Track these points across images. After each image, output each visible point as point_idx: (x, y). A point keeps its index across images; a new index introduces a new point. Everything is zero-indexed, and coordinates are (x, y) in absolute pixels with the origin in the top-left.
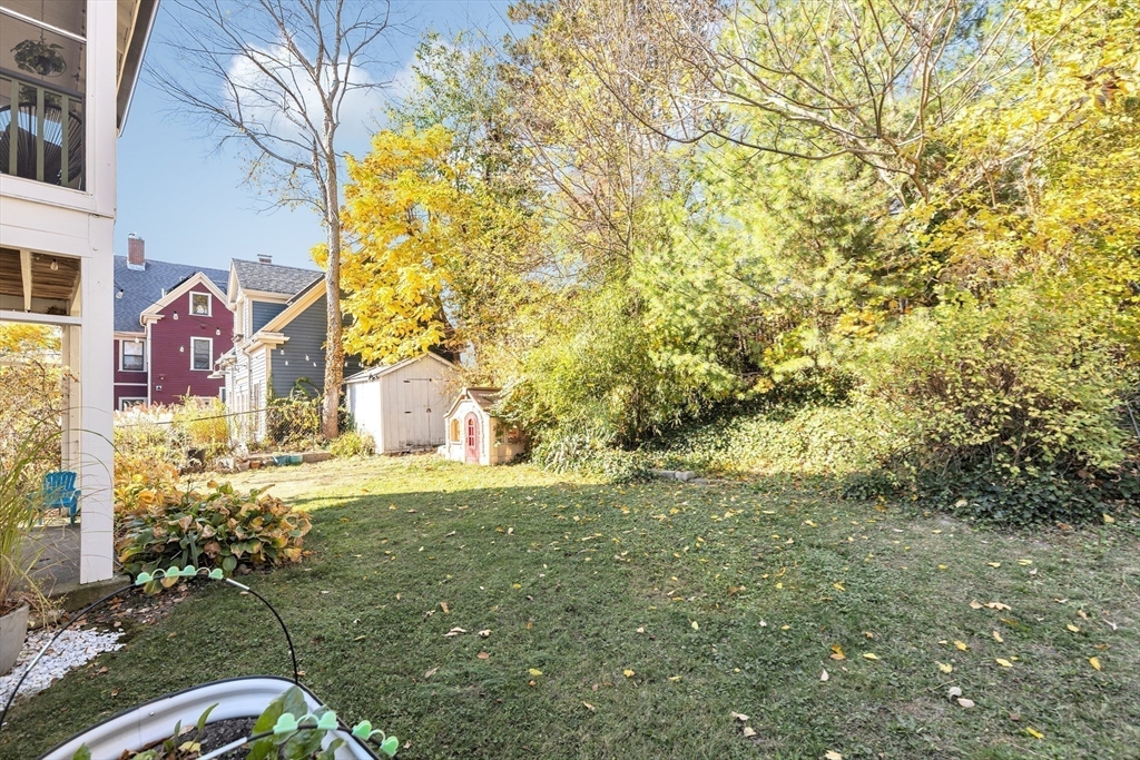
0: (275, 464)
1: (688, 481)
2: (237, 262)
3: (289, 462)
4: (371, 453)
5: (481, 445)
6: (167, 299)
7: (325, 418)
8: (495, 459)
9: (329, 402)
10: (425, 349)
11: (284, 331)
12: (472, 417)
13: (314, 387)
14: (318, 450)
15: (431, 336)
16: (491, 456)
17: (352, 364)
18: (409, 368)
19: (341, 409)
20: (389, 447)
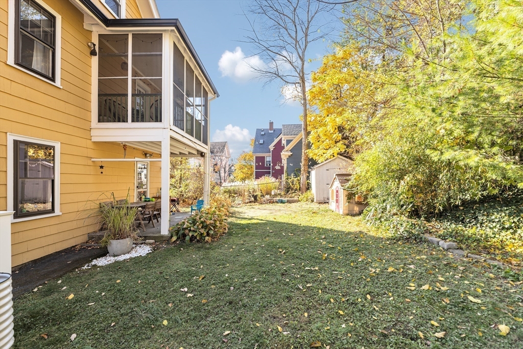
0: (277, 202)
1: (447, 250)
2: (284, 125)
3: (282, 202)
4: (312, 201)
5: (340, 203)
6: (276, 141)
7: (301, 185)
8: (347, 212)
9: (303, 178)
10: (335, 155)
11: (291, 151)
12: (338, 189)
13: (297, 173)
14: (296, 198)
15: (341, 147)
16: (344, 210)
17: (312, 163)
18: (329, 164)
19: (308, 181)
20: (318, 199)
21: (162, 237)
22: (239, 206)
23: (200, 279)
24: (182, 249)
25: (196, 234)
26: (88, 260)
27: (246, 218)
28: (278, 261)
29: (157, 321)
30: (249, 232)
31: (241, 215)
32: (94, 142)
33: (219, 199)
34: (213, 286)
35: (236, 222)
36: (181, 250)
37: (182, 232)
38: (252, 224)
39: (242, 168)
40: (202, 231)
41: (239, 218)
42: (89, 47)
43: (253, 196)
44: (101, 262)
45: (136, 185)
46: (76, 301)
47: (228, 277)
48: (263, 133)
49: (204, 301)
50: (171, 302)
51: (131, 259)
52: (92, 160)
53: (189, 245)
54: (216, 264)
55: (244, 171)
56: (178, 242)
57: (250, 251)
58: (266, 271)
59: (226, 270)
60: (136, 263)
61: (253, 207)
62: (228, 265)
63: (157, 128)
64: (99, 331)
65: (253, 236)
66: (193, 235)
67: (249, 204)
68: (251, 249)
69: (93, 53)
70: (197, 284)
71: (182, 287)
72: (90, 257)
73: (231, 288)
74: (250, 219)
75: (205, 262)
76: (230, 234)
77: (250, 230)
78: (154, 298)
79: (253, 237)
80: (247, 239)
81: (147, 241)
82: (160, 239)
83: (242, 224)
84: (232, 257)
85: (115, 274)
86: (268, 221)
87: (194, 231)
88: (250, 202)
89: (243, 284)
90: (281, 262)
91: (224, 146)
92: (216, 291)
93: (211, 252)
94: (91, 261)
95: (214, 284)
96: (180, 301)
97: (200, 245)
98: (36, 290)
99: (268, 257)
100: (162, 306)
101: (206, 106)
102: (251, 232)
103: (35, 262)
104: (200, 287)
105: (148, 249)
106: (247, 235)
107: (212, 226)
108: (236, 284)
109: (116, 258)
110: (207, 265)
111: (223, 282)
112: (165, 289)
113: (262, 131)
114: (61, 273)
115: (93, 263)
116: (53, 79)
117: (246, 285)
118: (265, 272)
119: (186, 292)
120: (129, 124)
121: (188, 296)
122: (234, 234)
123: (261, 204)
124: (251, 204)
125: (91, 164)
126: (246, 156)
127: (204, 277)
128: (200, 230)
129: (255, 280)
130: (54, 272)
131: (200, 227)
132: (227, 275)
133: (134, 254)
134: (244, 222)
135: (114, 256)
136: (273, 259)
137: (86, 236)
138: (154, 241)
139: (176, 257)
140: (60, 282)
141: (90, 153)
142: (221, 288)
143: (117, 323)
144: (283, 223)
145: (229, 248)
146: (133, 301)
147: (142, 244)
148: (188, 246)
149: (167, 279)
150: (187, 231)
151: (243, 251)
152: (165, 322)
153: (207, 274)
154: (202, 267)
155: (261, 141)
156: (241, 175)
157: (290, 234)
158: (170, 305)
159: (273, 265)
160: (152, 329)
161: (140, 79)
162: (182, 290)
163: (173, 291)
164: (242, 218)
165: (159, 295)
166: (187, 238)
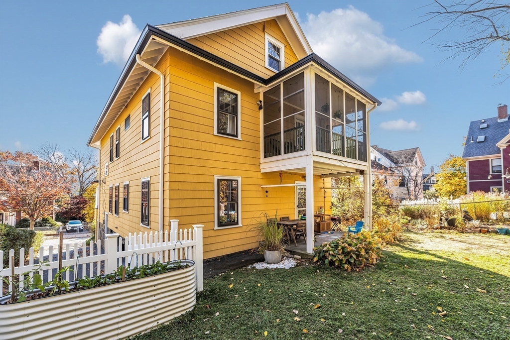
21: (307, 255)
22: (421, 232)
23: (315, 307)
24: (318, 271)
25: (335, 259)
26: (253, 262)
27: (417, 251)
28: (425, 323)
29: (262, 328)
30: (409, 270)
31: (413, 244)
32: (263, 173)
33: (385, 221)
34: (322, 320)
35: (397, 253)
36: (316, 272)
37: (322, 254)
38: (420, 260)
39: (449, 178)
40: (341, 257)
41: (406, 248)
42: (258, 104)
43: (446, 219)
44: (259, 266)
45: (296, 204)
46: (232, 290)
47: (343, 316)
48: (485, 125)
49: (305, 331)
50: (280, 318)
51: (277, 269)
52: (262, 186)
53: (328, 268)
54: (340, 297)
55: (453, 181)
56: (319, 263)
57: (391, 295)
58: (395, 329)
59: (347, 308)
60: (277, 274)
61: (444, 235)
62: (352, 303)
63: (302, 156)
64: (230, 317)
65: (410, 276)
66: (332, 260)
67: (439, 231)
68: (394, 292)
69: (260, 108)
70: (310, 311)
71: (295, 308)
72: (254, 260)
73: (340, 330)
74: (422, 253)
75: (332, 291)
76: (379, 267)
77: (410, 267)
78: (271, 309)
79: (410, 279)
80: (398, 279)
81: (295, 256)
82: (305, 256)
83: (405, 258)
84: (363, 296)
85: (261, 278)
86: (451, 261)
87: (333, 255)
88: (441, 228)
89: (356, 332)
90: (429, 326)
91: (414, 154)
92: (322, 326)
93: (345, 282)
94: (254, 263)
95: (325, 318)
96: (287, 320)
97: (337, 271)
98: (220, 275)
99: (413, 311)
100: (272, 318)
101: (364, 119)
102: (411, 270)
103: (228, 256)
104: (311, 315)
105: (293, 264)
106: (403, 273)
107: (355, 254)
108: (347, 329)
109: (268, 265)
110: (331, 295)
111: (336, 320)
112: (283, 304)
113: (483, 123)
114: (236, 267)
115: (254, 265)
116: (236, 136)
117: (360, 335)
118: (393, 330)
119: (296, 315)
120: (283, 156)
121: (295, 319)
122: (386, 268)
123: (463, 232)
124: (442, 231)
125: (261, 189)
126: (455, 161)
127: (320, 307)
128: (339, 256)
129: (374, 333)
130: (233, 265)
131: (340, 252)
132: (344, 314)
133: (280, 266)
134: (408, 255)
135: (268, 263)
136: (419, 317)
137: (258, 243)
138: (300, 257)
139: (309, 278)
140: (232, 273)
141: (260, 182)
142: (330, 325)
143: (240, 317)
144: (477, 269)
145: (367, 284)
146: (257, 305)
147: (291, 258)
148: (326, 269)
149: (289, 296)
150: (327, 254)
151: (382, 292)
152: (266, 333)
153: (325, 304)
154: (324, 295)
155: (481, 138)
156: (447, 188)
157: (478, 290)
158: (278, 320)
159: (413, 325)
160: (255, 334)
161: (299, 114)
162: (294, 311)
163: (287, 308)
164: (411, 249)
165: (275, 308)
166: (327, 261)
